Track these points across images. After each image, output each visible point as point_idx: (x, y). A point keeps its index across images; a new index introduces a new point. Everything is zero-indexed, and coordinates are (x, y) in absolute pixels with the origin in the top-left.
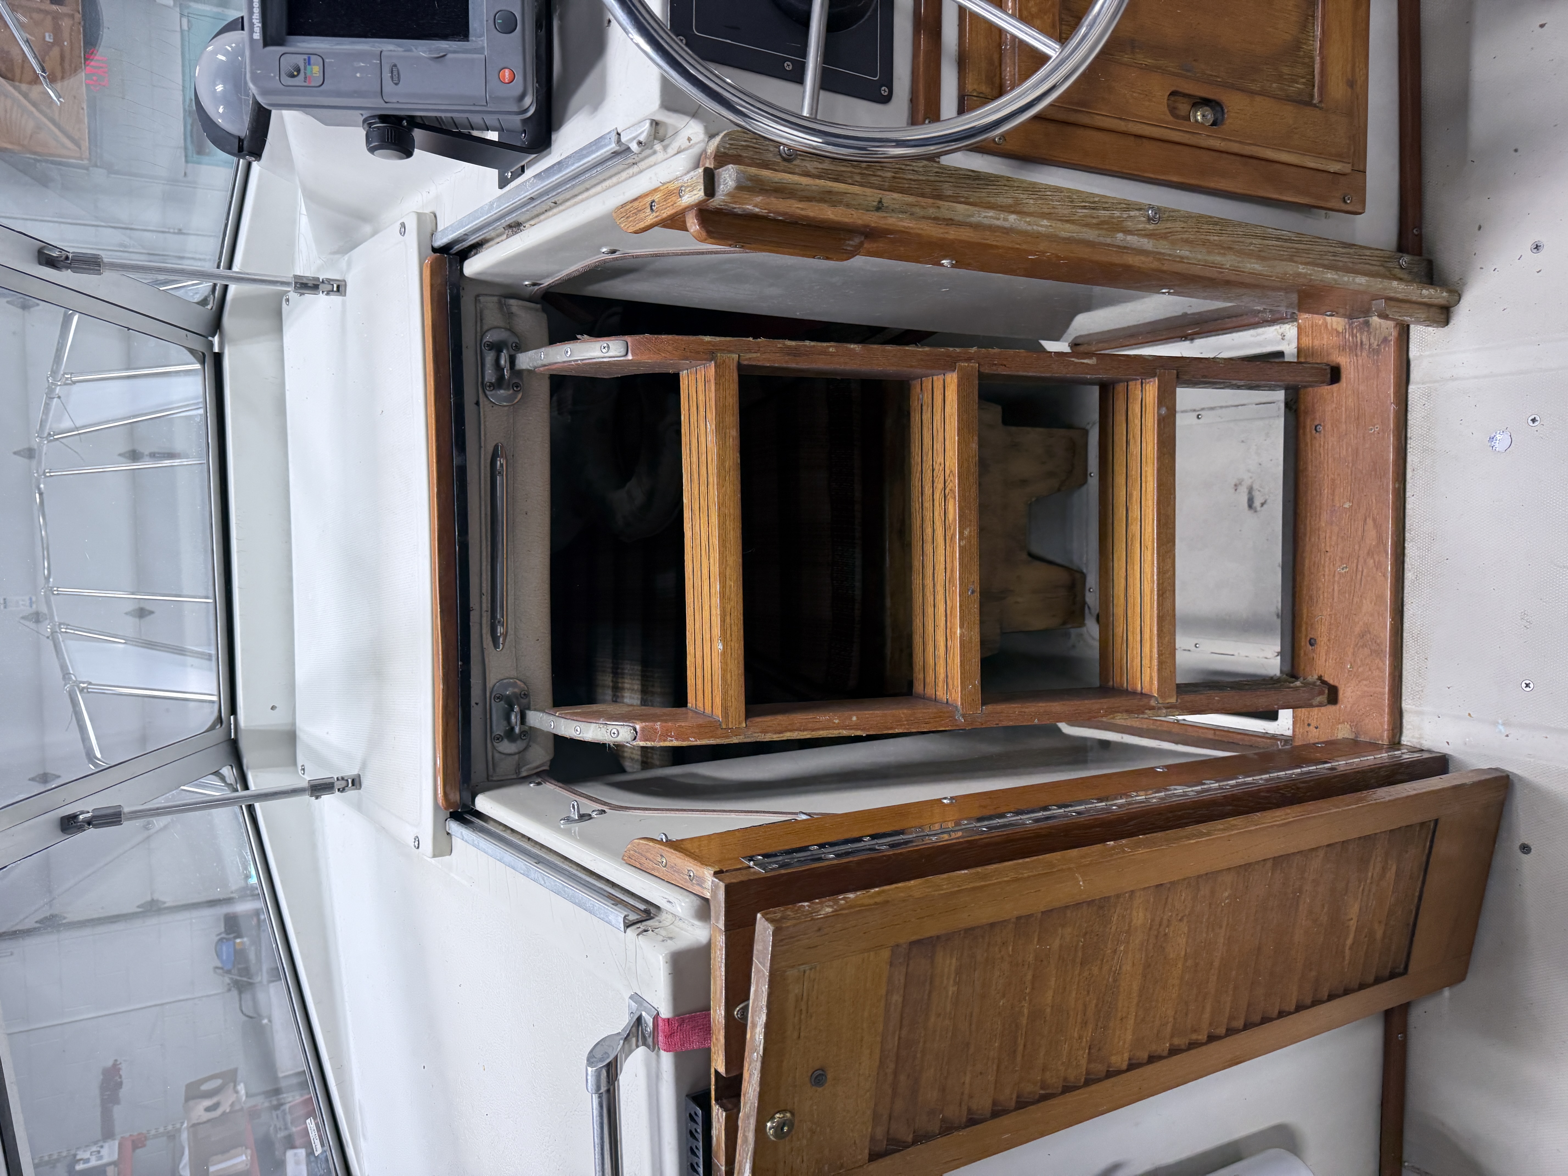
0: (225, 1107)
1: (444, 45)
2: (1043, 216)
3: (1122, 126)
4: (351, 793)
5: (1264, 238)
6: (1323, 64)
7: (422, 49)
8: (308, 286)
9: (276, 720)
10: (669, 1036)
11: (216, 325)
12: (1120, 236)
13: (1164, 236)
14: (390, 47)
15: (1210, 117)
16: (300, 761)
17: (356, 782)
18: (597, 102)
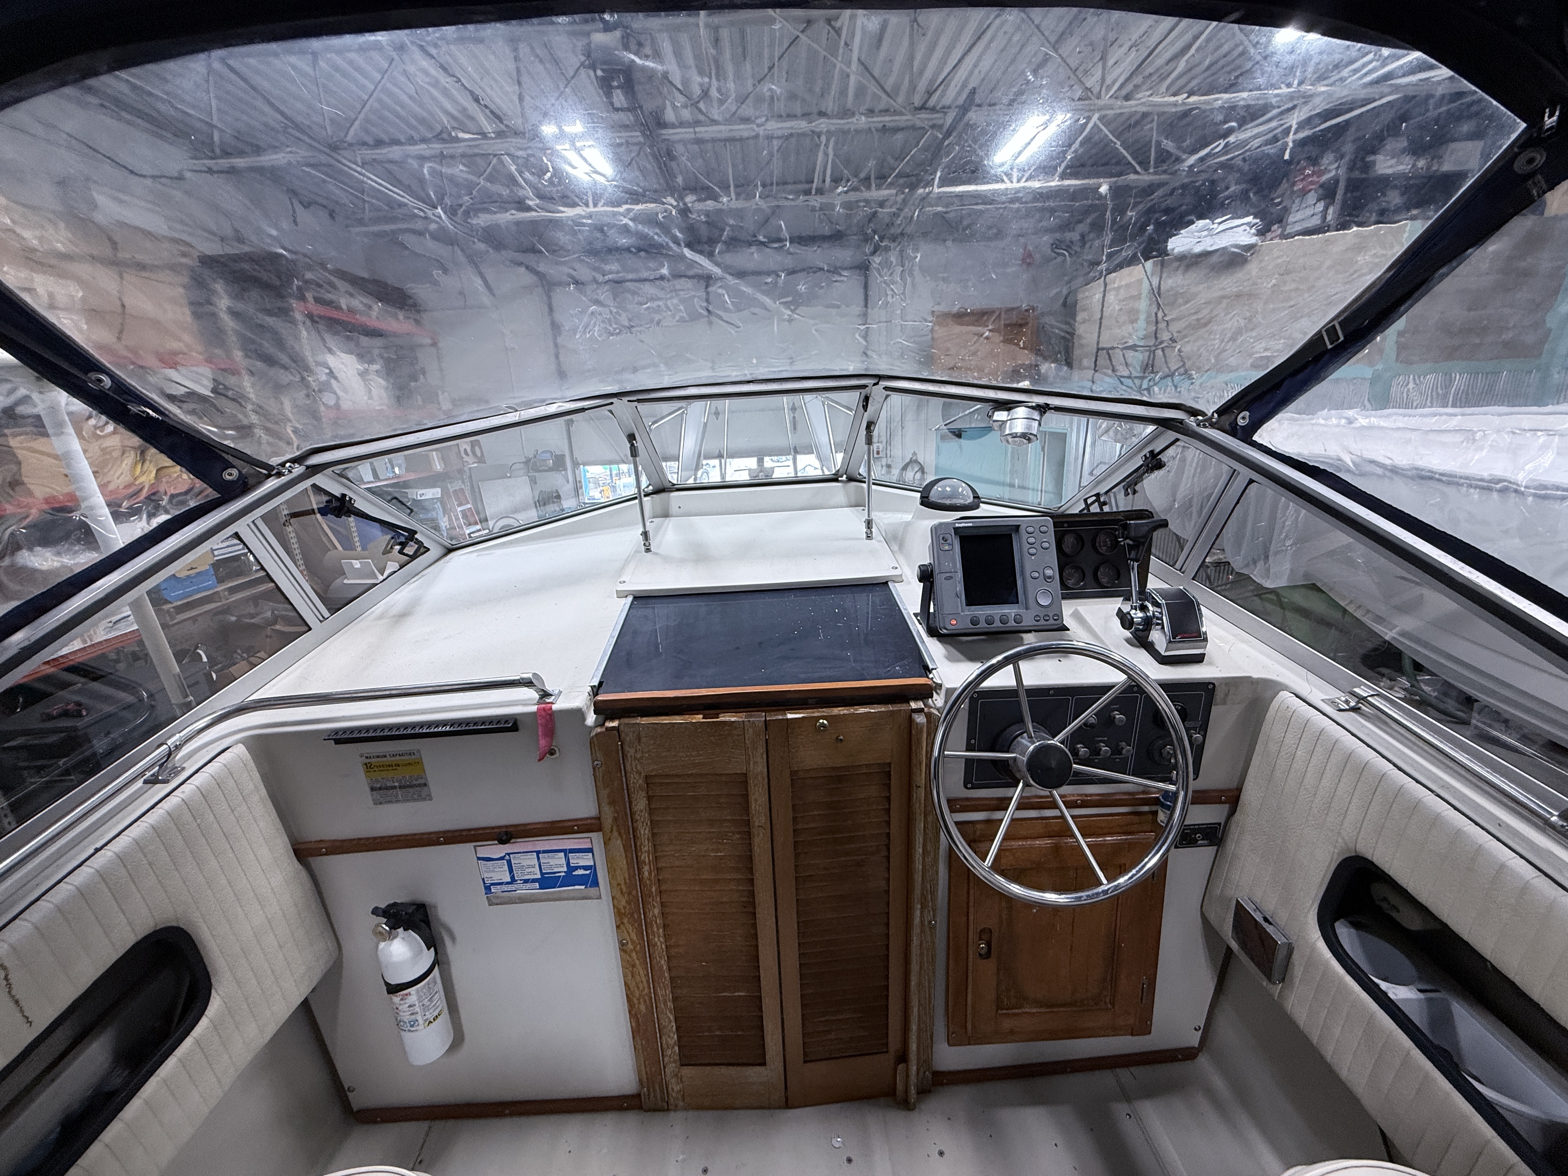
0: (466, 458)
1: (963, 597)
2: (924, 866)
3: (971, 904)
4: (643, 548)
5: (929, 987)
6: (1018, 1014)
7: (960, 588)
8: (869, 524)
9: (674, 509)
10: (544, 709)
11: (851, 479)
12: (919, 906)
13: (922, 931)
14: (960, 575)
15: (983, 952)
16: (656, 520)
17: (648, 550)
18: (950, 658)
